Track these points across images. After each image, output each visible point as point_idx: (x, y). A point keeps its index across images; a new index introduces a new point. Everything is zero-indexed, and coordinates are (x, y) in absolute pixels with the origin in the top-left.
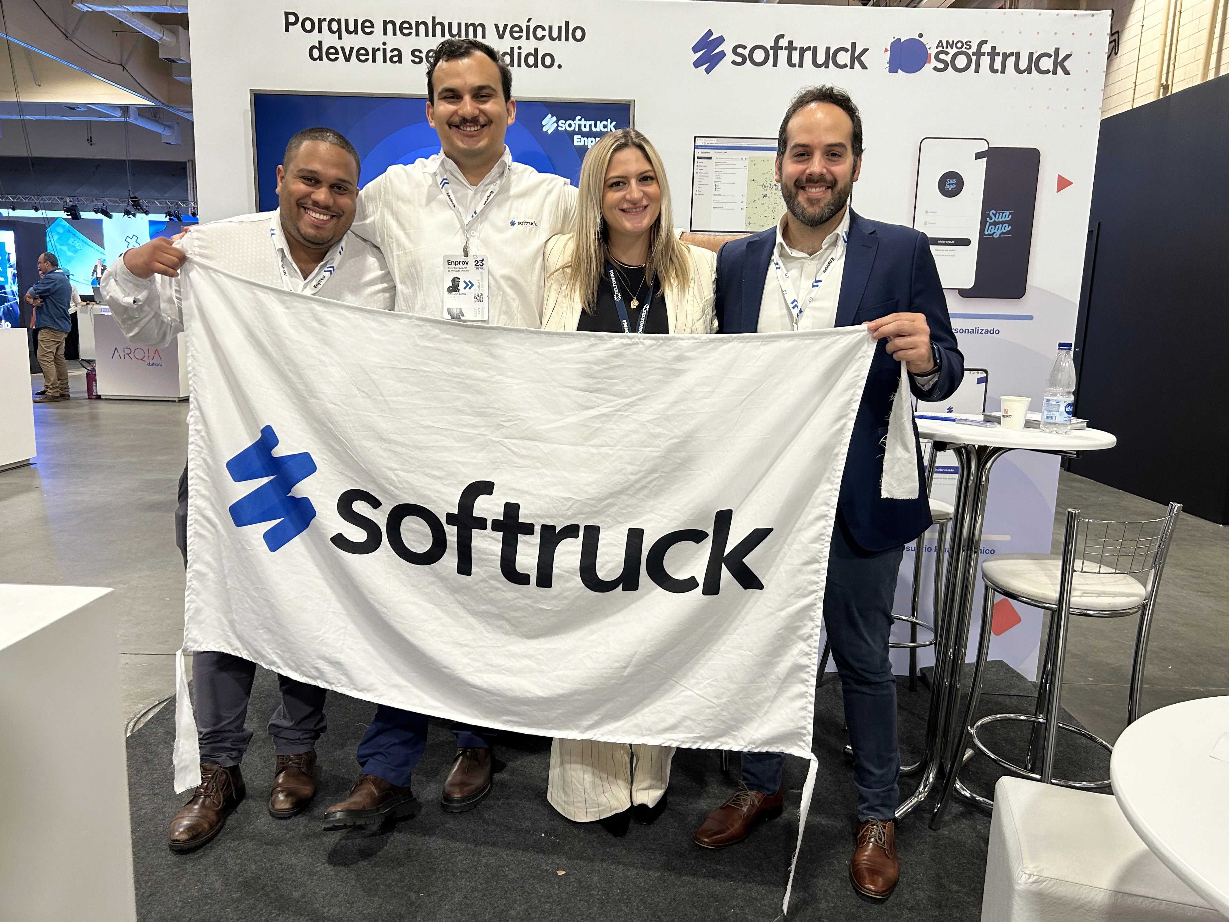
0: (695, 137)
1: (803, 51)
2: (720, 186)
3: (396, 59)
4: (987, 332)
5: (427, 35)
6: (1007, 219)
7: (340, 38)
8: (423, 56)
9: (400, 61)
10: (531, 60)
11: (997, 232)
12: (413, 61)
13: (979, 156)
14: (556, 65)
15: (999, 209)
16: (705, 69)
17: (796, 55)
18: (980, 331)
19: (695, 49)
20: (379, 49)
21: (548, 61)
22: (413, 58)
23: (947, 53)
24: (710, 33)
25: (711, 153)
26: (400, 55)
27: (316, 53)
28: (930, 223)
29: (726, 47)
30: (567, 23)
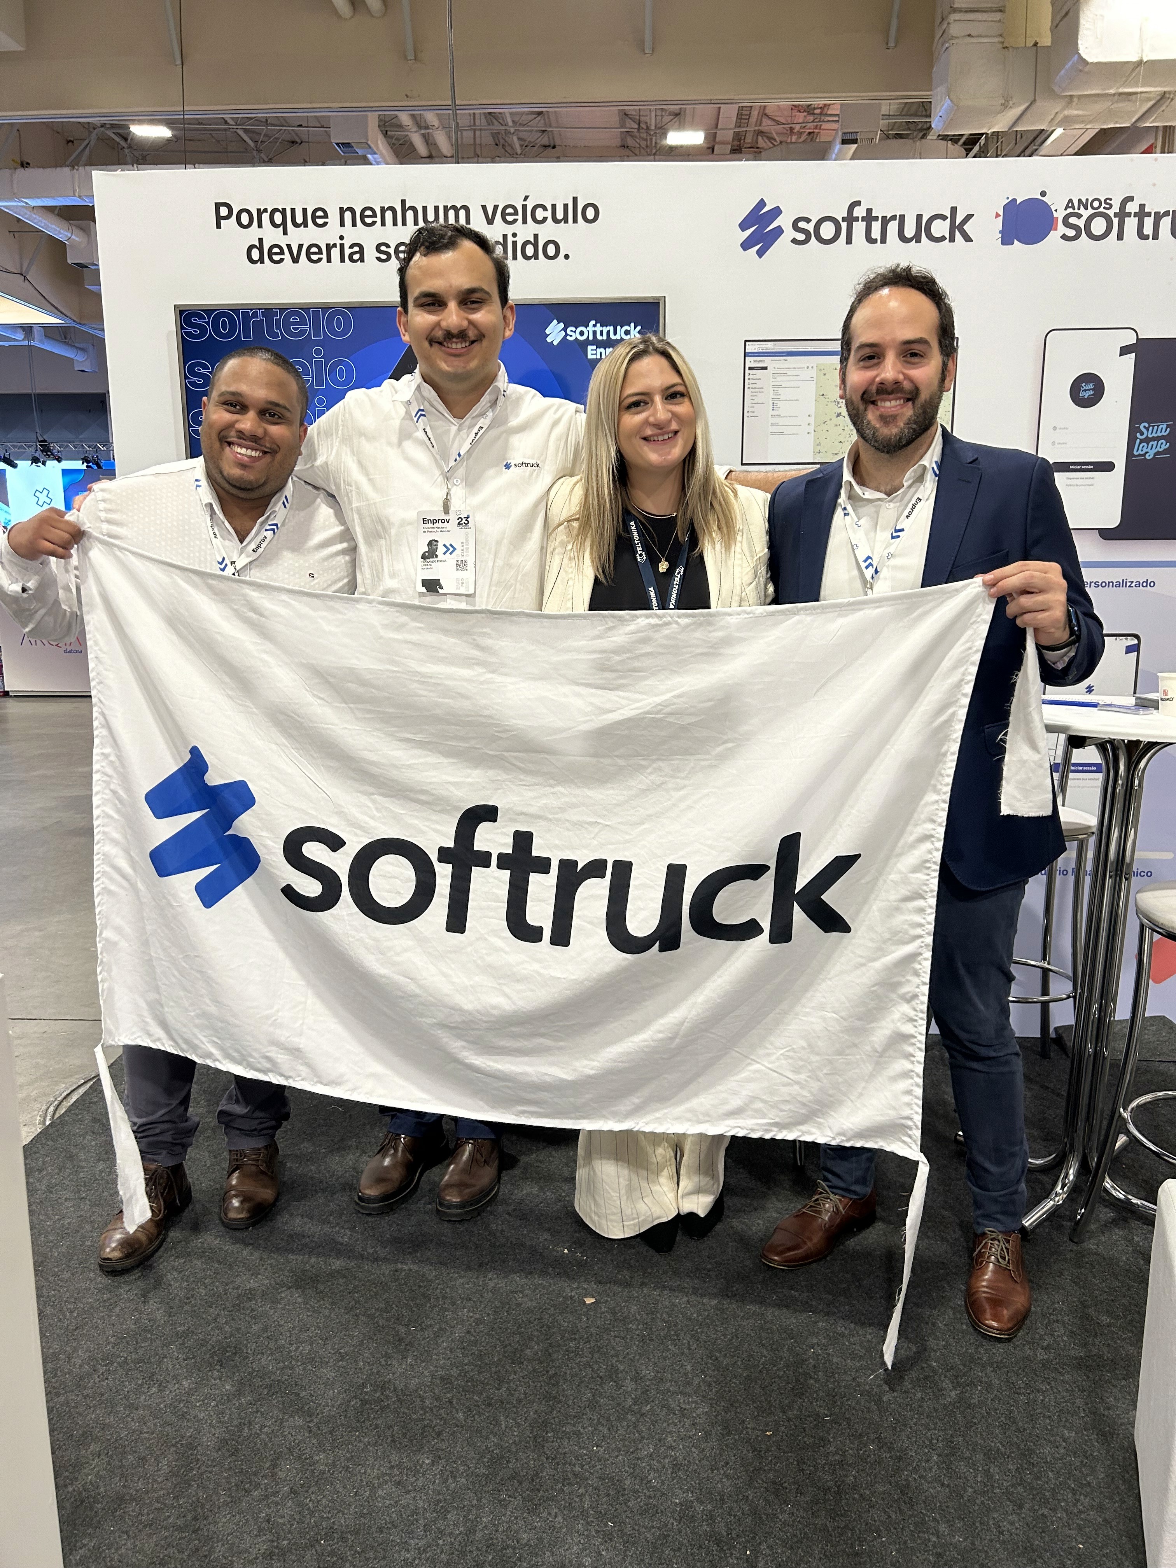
0: (746, 341)
1: (885, 221)
2: (780, 404)
3: (356, 257)
4: (1138, 584)
5: (395, 224)
6: (1164, 434)
7: (285, 233)
8: (391, 251)
9: (362, 259)
10: (530, 250)
11: (1150, 452)
12: (378, 259)
13: (1124, 351)
14: (562, 255)
15: (1153, 420)
16: (757, 252)
17: (876, 227)
18: (1128, 584)
19: (743, 226)
20: (335, 245)
21: (551, 250)
22: (379, 255)
23: (1079, 216)
24: (761, 204)
25: (767, 361)
26: (361, 252)
27: (255, 255)
28: (1059, 443)
29: (784, 221)
30: (575, 199)
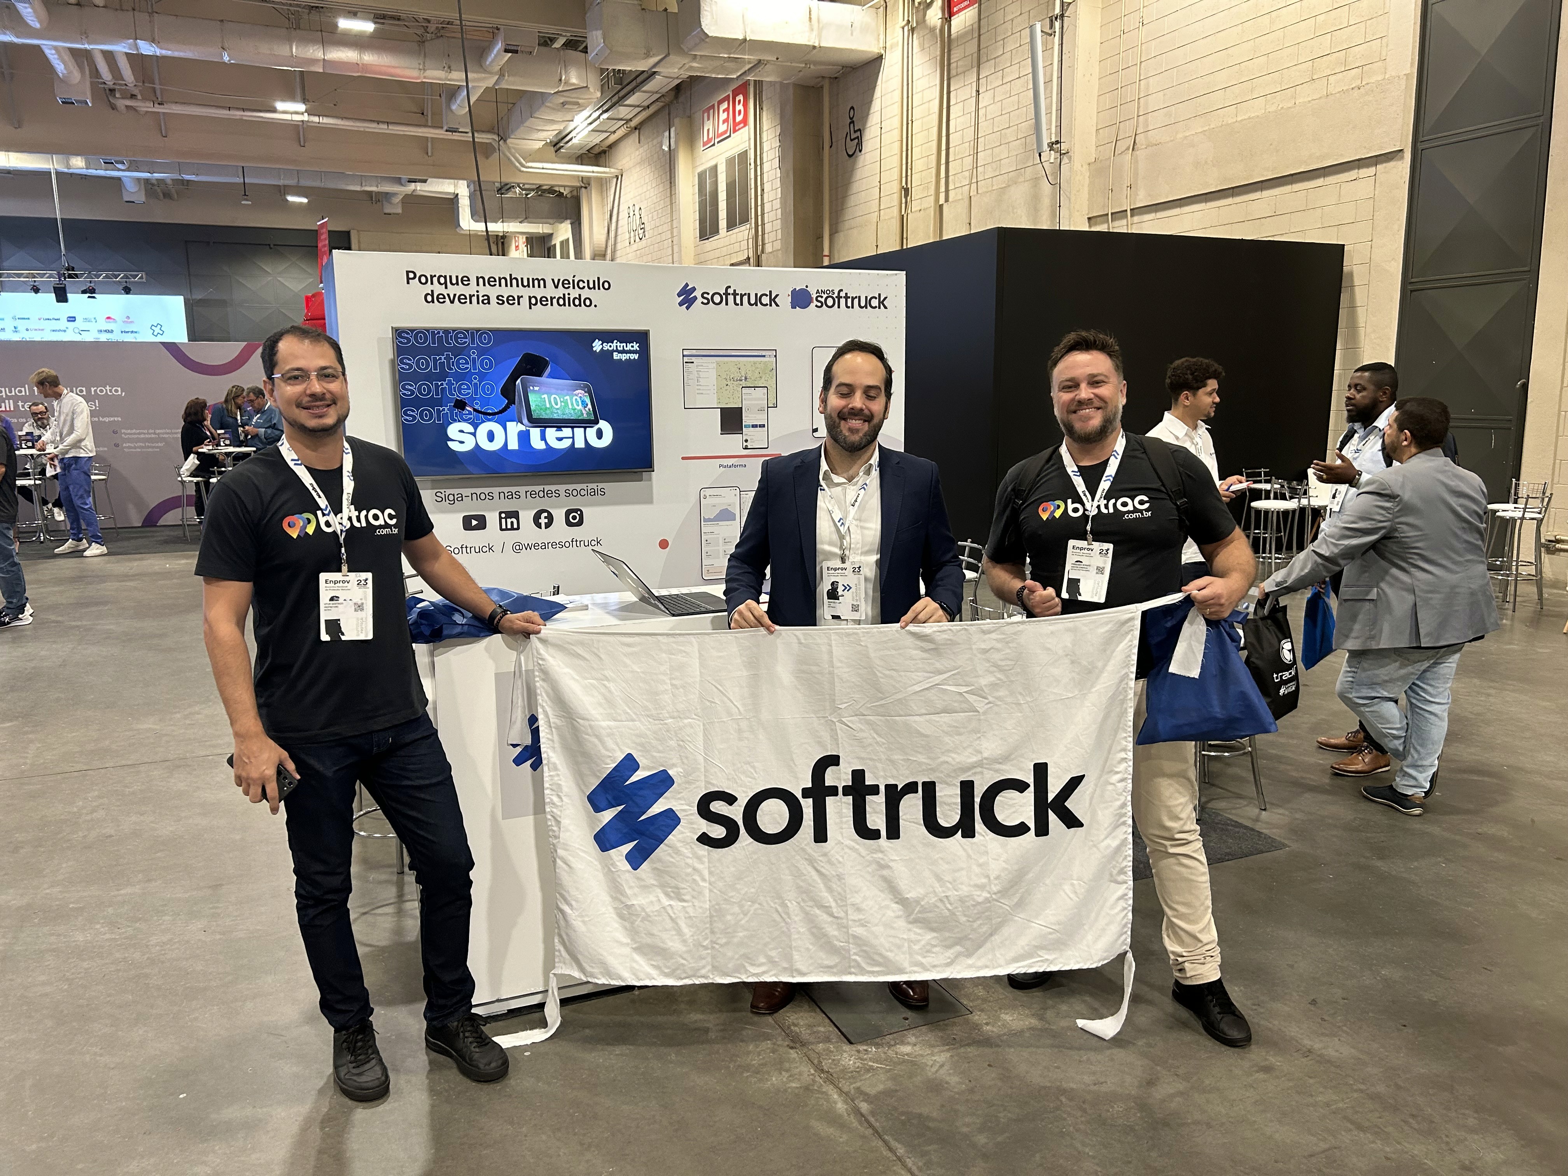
0: (682, 349)
1: (742, 296)
2: (700, 380)
3: (486, 302)
7: (446, 288)
8: (505, 299)
9: (489, 303)
10: (577, 302)
14: (593, 305)
16: (687, 308)
17: (738, 298)
19: (679, 295)
20: (474, 295)
21: (588, 302)
23: (822, 297)
24: (687, 285)
25: (693, 359)
26: (488, 299)
27: (429, 298)
29: (698, 294)
30: (599, 278)
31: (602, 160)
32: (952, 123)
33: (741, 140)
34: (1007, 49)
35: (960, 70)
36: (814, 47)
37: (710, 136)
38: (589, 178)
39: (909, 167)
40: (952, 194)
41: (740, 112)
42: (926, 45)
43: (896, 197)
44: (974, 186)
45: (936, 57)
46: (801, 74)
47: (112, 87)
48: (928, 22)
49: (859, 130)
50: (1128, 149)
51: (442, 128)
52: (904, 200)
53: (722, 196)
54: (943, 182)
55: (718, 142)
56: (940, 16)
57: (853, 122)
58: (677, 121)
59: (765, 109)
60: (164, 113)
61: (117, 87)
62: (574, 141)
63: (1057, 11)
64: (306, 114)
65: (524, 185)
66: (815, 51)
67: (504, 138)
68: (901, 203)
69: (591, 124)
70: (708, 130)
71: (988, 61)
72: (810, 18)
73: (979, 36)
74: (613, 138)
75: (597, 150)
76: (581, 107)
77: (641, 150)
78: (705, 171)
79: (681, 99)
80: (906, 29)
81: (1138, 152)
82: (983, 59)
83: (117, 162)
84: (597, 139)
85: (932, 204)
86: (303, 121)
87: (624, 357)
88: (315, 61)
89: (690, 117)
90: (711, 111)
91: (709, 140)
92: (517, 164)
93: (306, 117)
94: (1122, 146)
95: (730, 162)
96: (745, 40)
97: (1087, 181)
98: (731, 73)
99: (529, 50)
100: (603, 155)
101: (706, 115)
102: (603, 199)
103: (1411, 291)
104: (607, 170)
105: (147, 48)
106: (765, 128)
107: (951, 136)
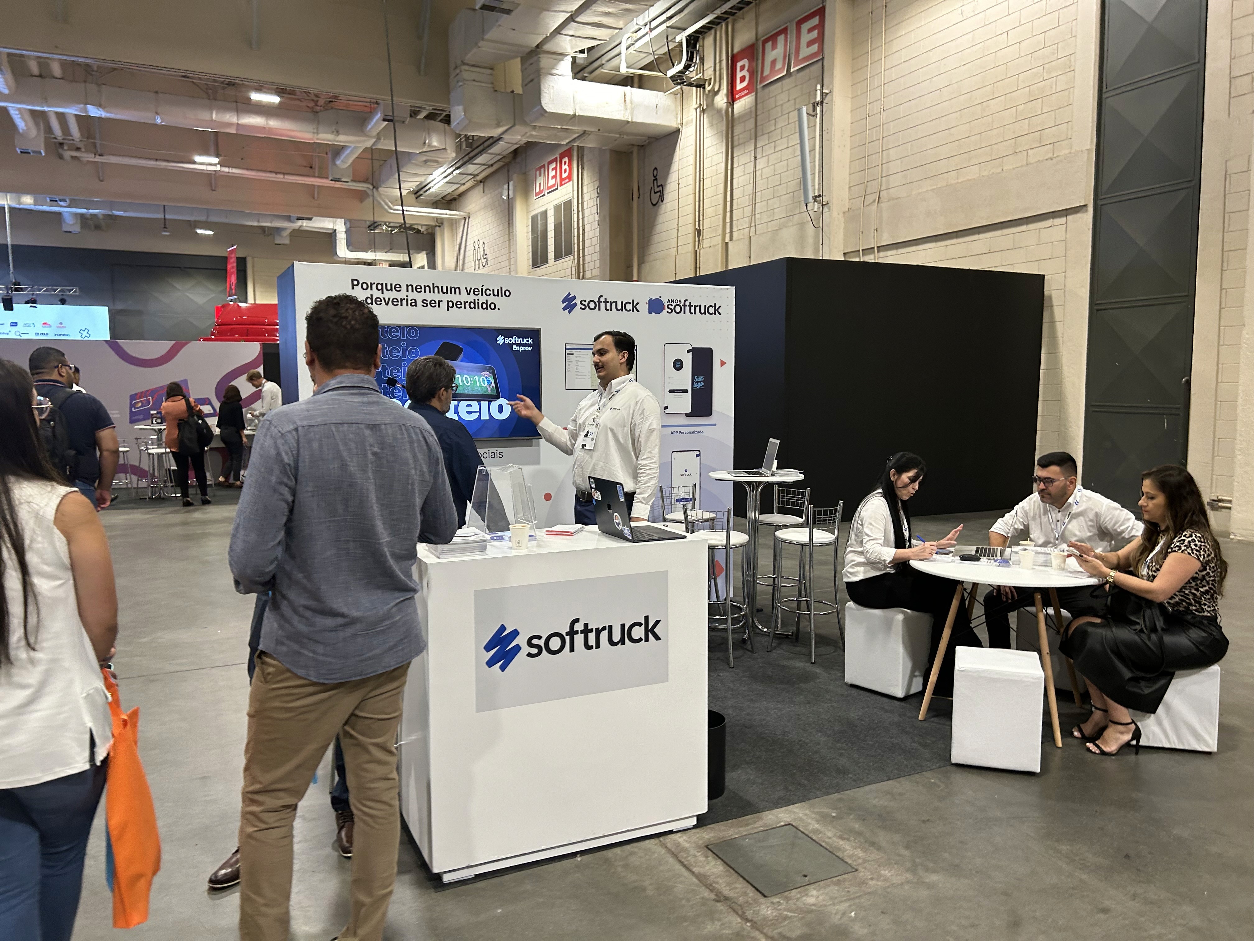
0: (566, 344)
1: (611, 303)
2: (578, 367)
3: (413, 304)
4: (699, 433)
5: (430, 292)
6: (702, 380)
7: (383, 293)
8: (428, 303)
9: (416, 305)
10: (484, 306)
11: (698, 386)
13: (688, 351)
14: (497, 308)
15: (699, 376)
16: (569, 311)
17: (608, 305)
18: (696, 433)
19: (563, 302)
20: (404, 299)
21: (493, 306)
22: (423, 304)
23: (672, 305)
24: (569, 294)
25: (573, 352)
26: (416, 302)
28: (671, 383)
29: (577, 301)
30: (501, 288)
31: (452, 206)
32: (735, 181)
33: (567, 192)
34: (778, 126)
35: (741, 141)
36: (628, 122)
37: (542, 188)
38: (442, 219)
39: (701, 214)
40: (735, 235)
41: (565, 170)
42: (715, 122)
43: (691, 236)
44: (753, 229)
45: (722, 132)
46: (617, 142)
47: (61, 141)
48: (716, 105)
49: (661, 185)
50: (874, 201)
51: (327, 178)
52: (697, 239)
53: (551, 234)
54: (728, 225)
55: (548, 193)
56: (725, 100)
57: (656, 179)
58: (515, 177)
59: (585, 168)
60: (102, 163)
61: (65, 141)
62: (431, 190)
63: (818, 99)
64: (219, 166)
65: (390, 223)
66: (629, 125)
67: (375, 187)
68: (695, 241)
69: (446, 177)
70: (540, 184)
71: (763, 135)
72: (625, 100)
73: (756, 116)
74: (463, 189)
75: (448, 198)
76: (439, 164)
77: (485, 198)
78: (536, 215)
79: (518, 160)
80: (698, 110)
81: (882, 204)
82: (759, 134)
83: (60, 200)
84: (450, 189)
85: (720, 242)
86: (215, 171)
87: (521, 349)
88: (230, 125)
89: (525, 174)
90: (542, 170)
91: (541, 192)
92: (386, 207)
93: (218, 168)
94: (870, 199)
95: (557, 208)
96: (575, 115)
97: (843, 225)
98: (562, 140)
99: (402, 119)
100: (454, 202)
101: (538, 172)
102: (453, 235)
103: (1098, 310)
104: (457, 213)
105: (94, 112)
106: (586, 183)
107: (734, 191)
